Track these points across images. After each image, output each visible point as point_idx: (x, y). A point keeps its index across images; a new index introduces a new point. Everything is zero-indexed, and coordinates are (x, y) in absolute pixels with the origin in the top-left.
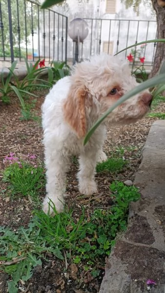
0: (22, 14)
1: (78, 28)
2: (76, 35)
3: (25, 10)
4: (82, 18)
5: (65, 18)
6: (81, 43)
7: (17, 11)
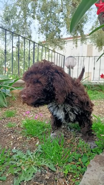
0: (40, 58)
1: (70, 61)
2: (69, 65)
3: (42, 56)
4: (73, 56)
5: (63, 57)
6: (72, 69)
7: (37, 56)
